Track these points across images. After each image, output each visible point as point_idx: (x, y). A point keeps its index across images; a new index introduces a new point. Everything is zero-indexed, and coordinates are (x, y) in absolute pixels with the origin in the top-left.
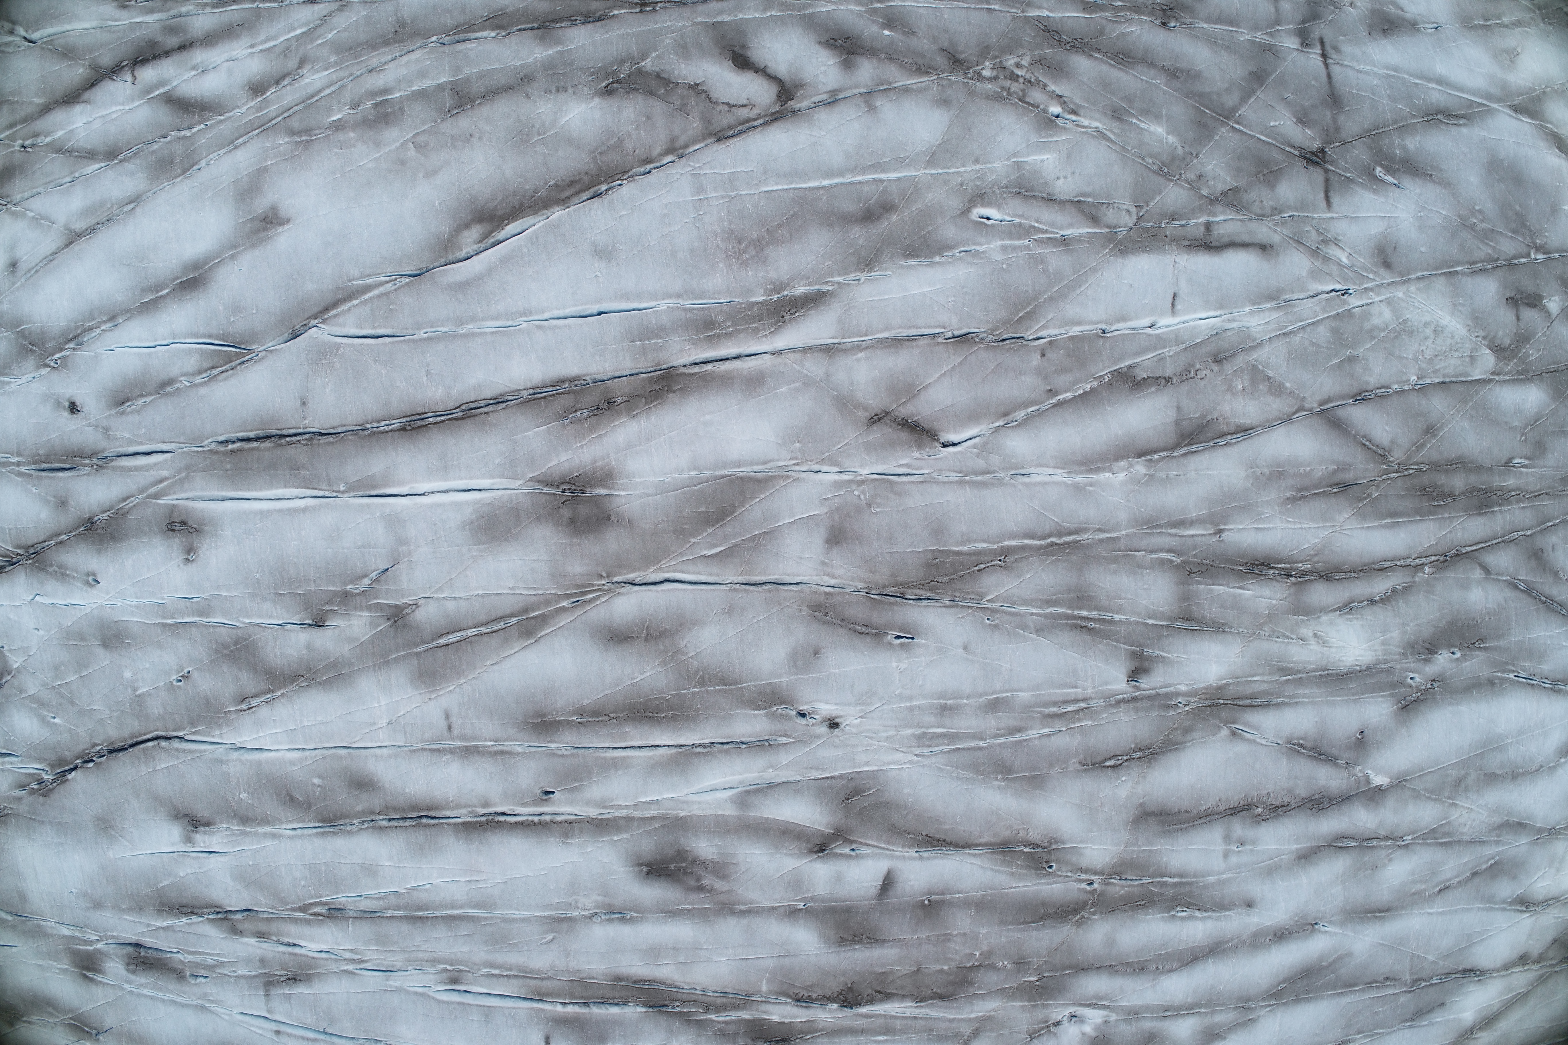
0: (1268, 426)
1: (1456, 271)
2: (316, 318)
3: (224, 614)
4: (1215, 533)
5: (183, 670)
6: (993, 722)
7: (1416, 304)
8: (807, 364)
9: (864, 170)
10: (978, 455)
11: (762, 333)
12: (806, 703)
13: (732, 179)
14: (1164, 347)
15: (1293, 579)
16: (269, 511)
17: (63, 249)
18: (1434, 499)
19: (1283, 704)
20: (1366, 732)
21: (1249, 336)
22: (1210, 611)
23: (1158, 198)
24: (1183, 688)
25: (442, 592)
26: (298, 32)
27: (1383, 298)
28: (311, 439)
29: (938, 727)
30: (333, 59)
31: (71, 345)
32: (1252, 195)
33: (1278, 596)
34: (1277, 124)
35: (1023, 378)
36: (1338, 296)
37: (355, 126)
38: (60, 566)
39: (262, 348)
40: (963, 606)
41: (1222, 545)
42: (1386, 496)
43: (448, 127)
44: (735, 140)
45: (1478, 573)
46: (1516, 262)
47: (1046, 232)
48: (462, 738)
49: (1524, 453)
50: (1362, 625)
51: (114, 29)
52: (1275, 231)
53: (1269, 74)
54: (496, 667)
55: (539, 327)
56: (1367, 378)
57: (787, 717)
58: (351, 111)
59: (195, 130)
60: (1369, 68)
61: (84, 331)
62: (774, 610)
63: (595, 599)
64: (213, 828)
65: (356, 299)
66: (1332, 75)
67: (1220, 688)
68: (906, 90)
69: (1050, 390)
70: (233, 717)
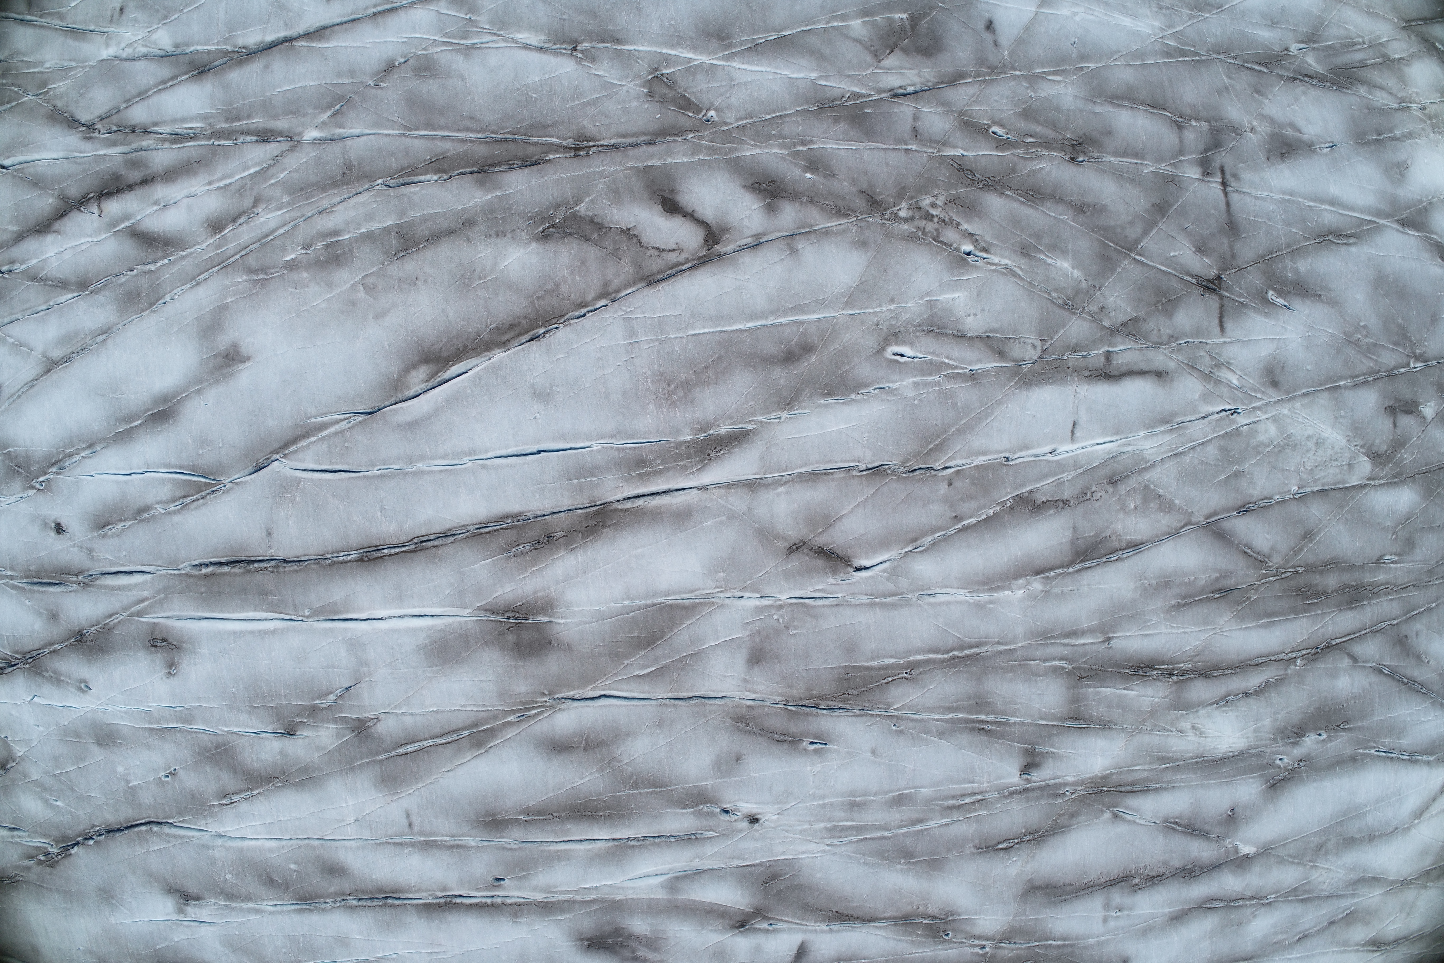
0: (1157, 540)
1: (1339, 386)
2: (277, 453)
3: (205, 722)
4: (1104, 641)
5: (170, 768)
6: (897, 815)
7: (1300, 420)
8: (731, 499)
9: (786, 312)
10: (888, 579)
11: (690, 470)
12: (729, 803)
13: (661, 323)
14: (1063, 472)
15: (1175, 678)
16: (241, 632)
17: (42, 376)
18: (1308, 598)
19: (1161, 788)
20: (1236, 809)
21: (1143, 459)
22: (1097, 710)
23: (1062, 331)
24: (1070, 779)
25: (401, 708)
26: (252, 171)
27: (1270, 415)
28: (277, 566)
29: (848, 821)
30: (285, 199)
31: (54, 469)
32: (1151, 325)
33: (1161, 694)
34: (1176, 254)
35: (931, 506)
36: (1227, 416)
37: (308, 267)
38: (55, 672)
39: (229, 480)
40: (872, 715)
41: (1111, 652)
42: (1264, 598)
43: (395, 270)
44: (664, 284)
45: (1346, 662)
46: (1396, 372)
47: (956, 367)
48: (421, 833)
49: (1394, 551)
50: (1237, 716)
51: (79, 160)
52: (1171, 358)
53: (1171, 205)
54: (451, 774)
55: (483, 467)
56: (1251, 491)
57: (711, 815)
58: (304, 252)
59: (159, 264)
60: (1266, 193)
61: (65, 457)
62: (701, 722)
63: (538, 714)
64: (203, 903)
65: (314, 436)
66: (1231, 203)
67: (1104, 777)
68: (826, 232)
69: (956, 517)
70: (216, 810)
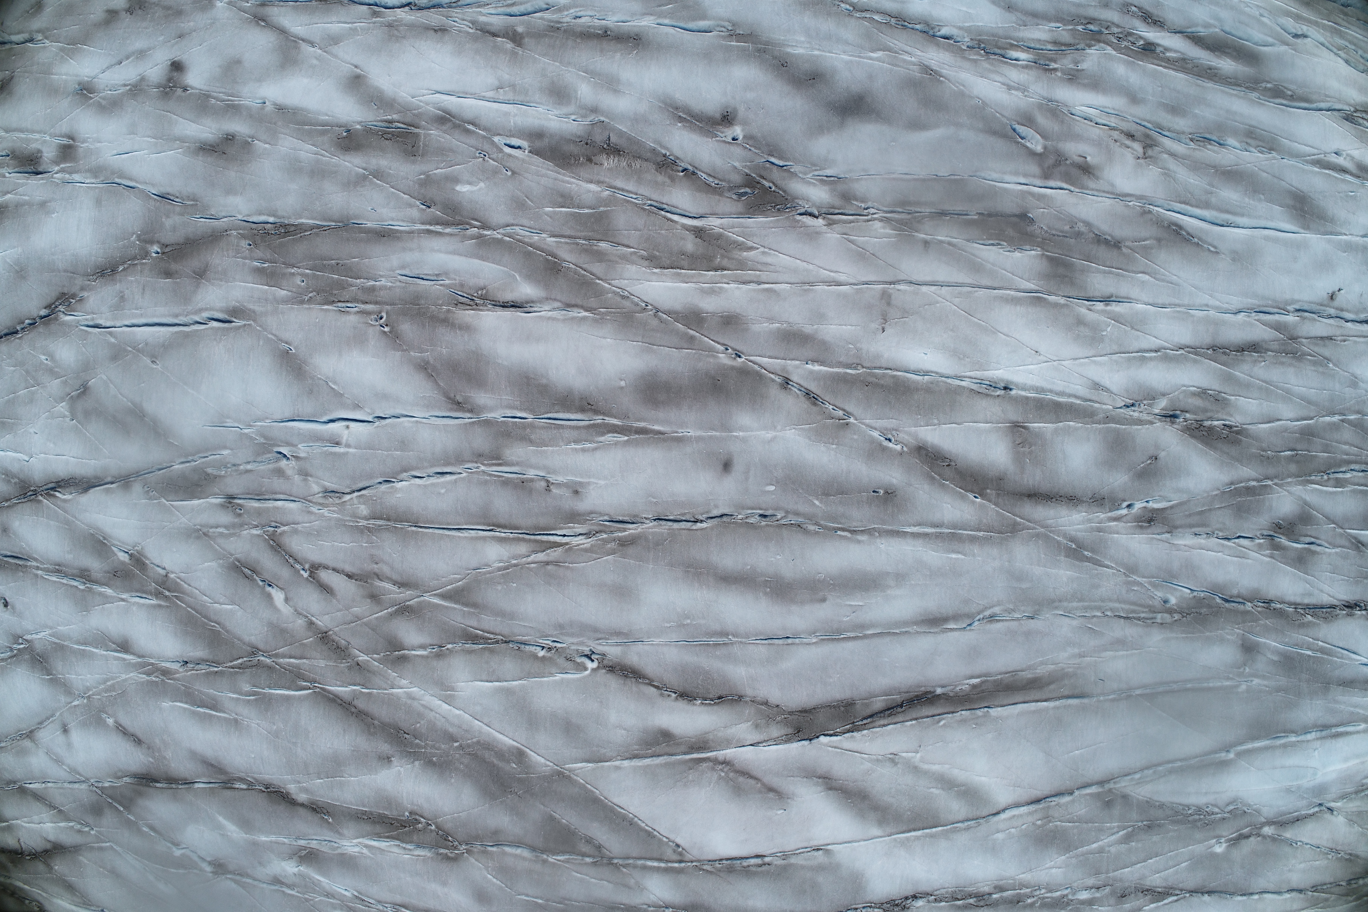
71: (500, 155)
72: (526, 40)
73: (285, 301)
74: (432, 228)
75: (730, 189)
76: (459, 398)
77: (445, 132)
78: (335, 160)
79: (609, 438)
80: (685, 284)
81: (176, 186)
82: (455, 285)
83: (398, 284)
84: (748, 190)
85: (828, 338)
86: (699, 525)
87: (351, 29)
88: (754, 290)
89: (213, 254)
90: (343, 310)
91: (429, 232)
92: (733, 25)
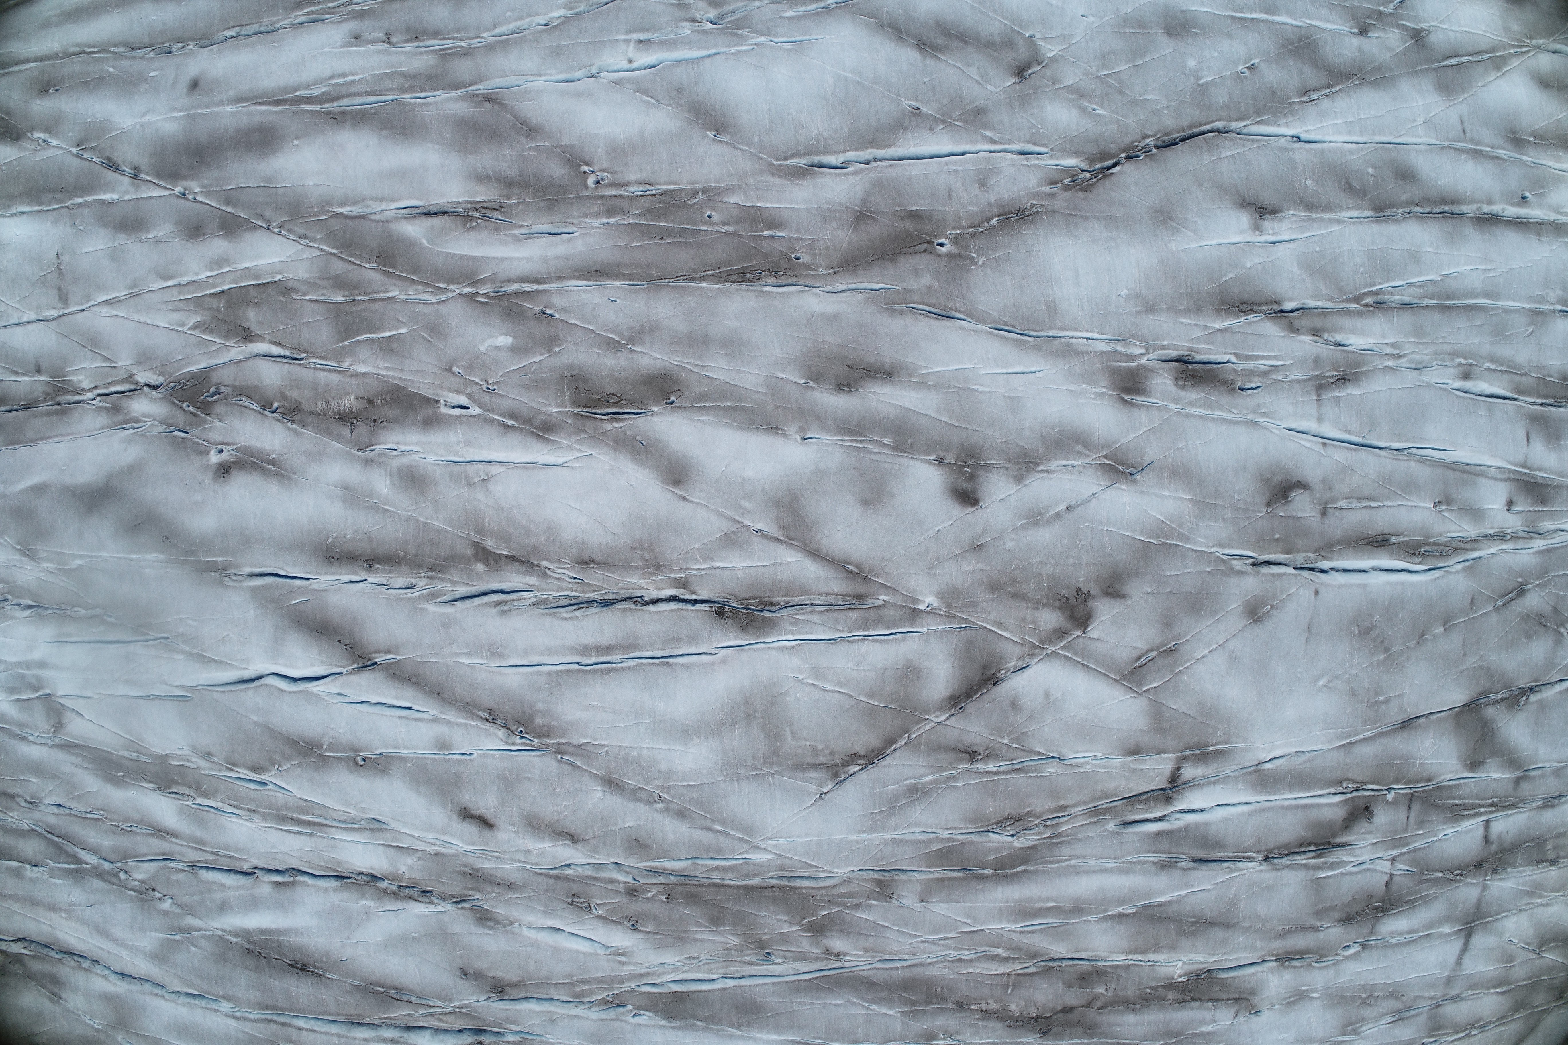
3: (1290, 13)
25: (1445, 24)
64: (1279, 215)
70: (1297, 107)
71: (468, 390)
72: (469, 552)
73: (730, 190)
74: (535, 287)
75: (226, 397)
76: (488, 105)
77: (540, 412)
78: (676, 360)
79: (316, 92)
80: (247, 265)
81: (924, 326)
82: (505, 229)
83: (575, 221)
84: (210, 399)
85: (102, 232)
86: (232, 33)
87: (712, 560)
88: (181, 275)
89: (850, 242)
90: (648, 187)
91: (538, 281)
92: (222, 582)
